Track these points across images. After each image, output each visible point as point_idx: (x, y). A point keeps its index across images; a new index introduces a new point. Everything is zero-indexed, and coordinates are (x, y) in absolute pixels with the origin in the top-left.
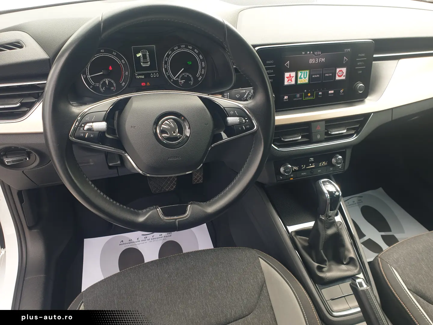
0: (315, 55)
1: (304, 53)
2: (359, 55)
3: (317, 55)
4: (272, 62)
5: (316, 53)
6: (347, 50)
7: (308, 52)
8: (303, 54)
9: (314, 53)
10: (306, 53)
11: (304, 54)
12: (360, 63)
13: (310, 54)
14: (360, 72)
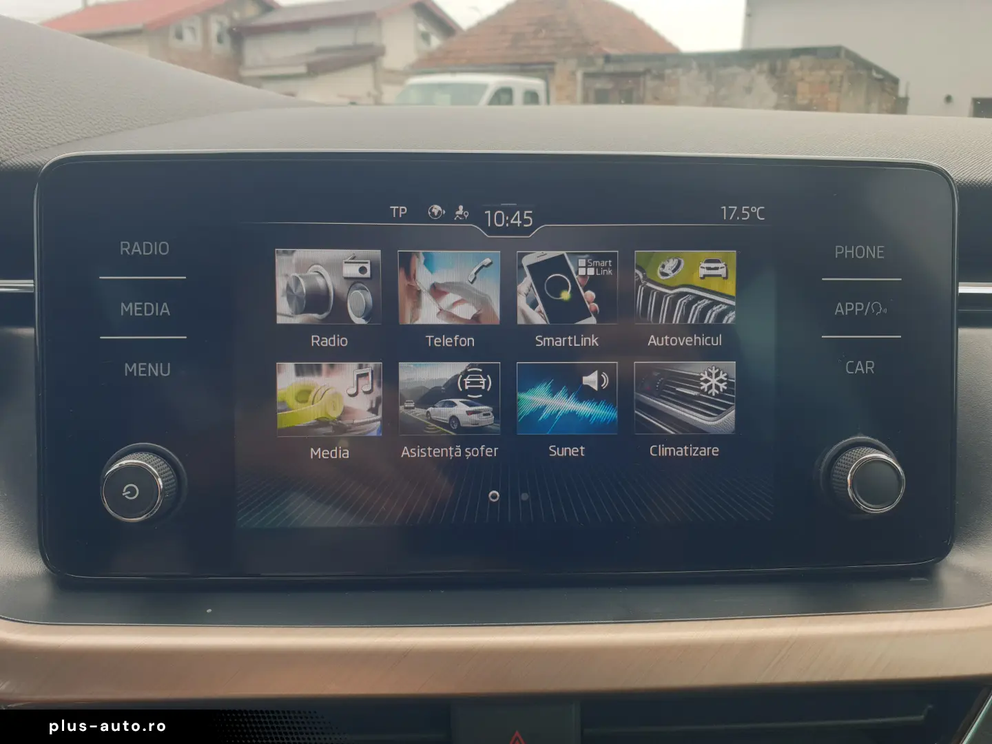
0: (493, 230)
1: (403, 210)
2: (841, 251)
3: (503, 231)
4: (158, 248)
5: (495, 217)
6: (739, 212)
7: (437, 209)
8: (398, 219)
9: (477, 217)
10: (418, 213)
11: (405, 218)
12: (857, 307)
13: (449, 217)
14: (865, 367)
